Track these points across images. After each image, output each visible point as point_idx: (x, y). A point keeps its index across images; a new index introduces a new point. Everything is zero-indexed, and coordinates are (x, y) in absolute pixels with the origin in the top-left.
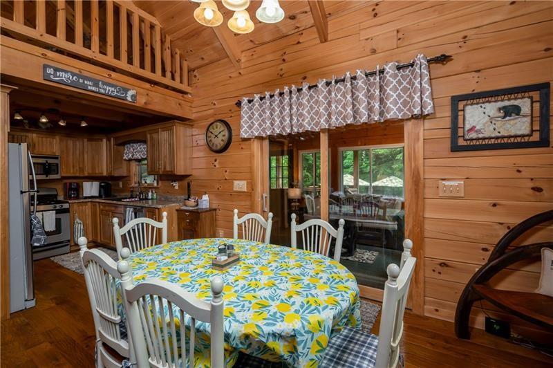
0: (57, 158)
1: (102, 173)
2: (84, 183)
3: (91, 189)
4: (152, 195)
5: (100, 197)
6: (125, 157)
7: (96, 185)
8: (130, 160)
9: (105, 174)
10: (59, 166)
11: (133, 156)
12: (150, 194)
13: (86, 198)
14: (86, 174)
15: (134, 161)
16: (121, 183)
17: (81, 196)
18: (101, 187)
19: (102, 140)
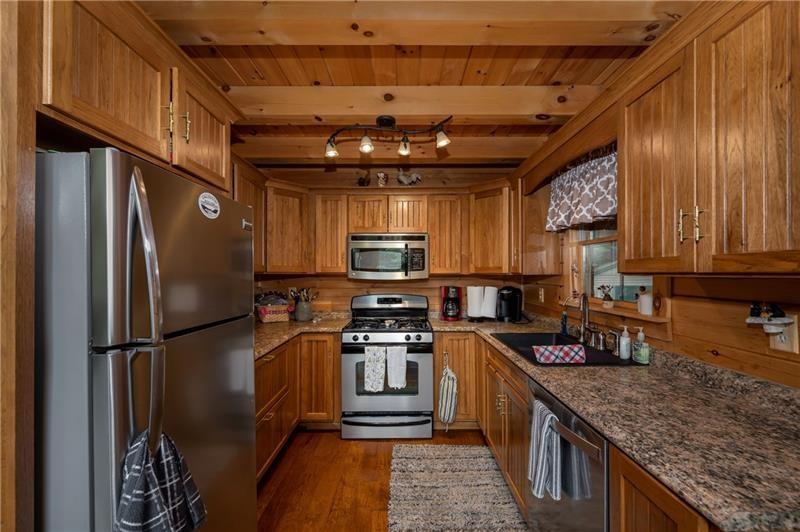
0: (422, 238)
1: (501, 268)
2: (469, 288)
3: (481, 301)
4: (633, 349)
5: (500, 319)
6: (550, 225)
7: (491, 292)
8: (563, 231)
9: (505, 270)
10: (426, 252)
11: (568, 218)
12: (625, 341)
13: (472, 320)
14: (472, 271)
15: (572, 233)
16: (542, 292)
17: (464, 315)
18: (501, 297)
19: (500, 191)
